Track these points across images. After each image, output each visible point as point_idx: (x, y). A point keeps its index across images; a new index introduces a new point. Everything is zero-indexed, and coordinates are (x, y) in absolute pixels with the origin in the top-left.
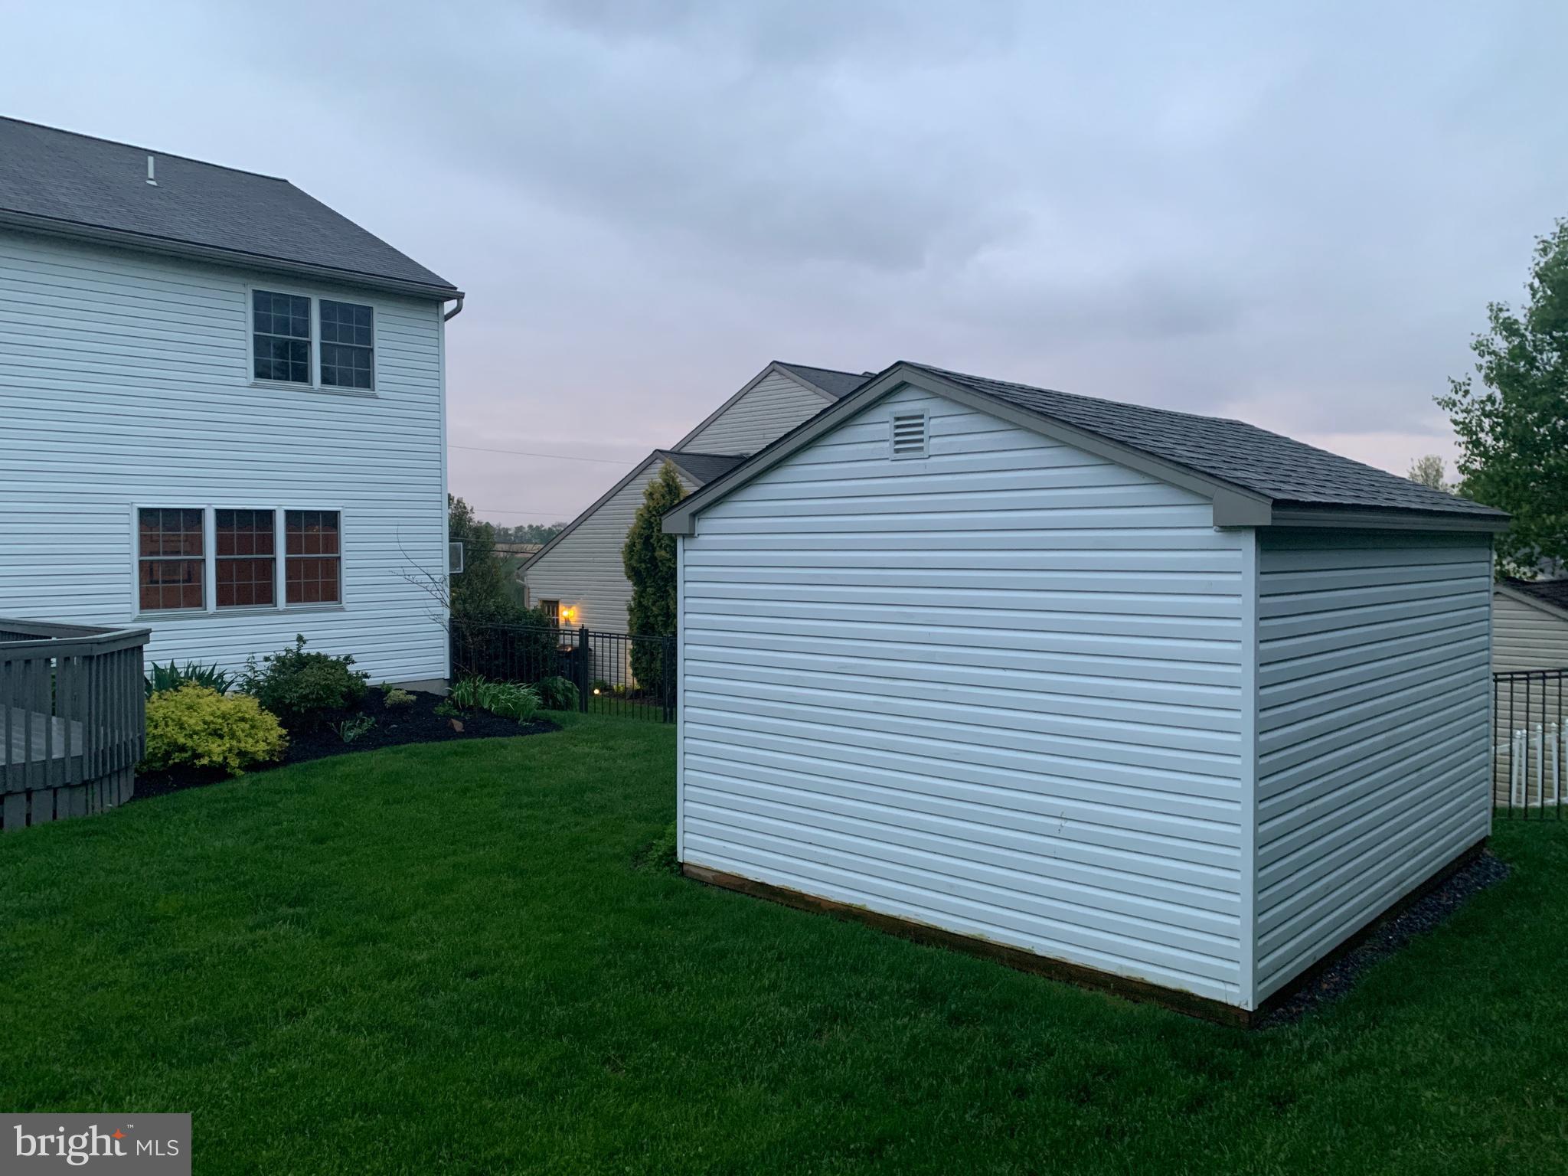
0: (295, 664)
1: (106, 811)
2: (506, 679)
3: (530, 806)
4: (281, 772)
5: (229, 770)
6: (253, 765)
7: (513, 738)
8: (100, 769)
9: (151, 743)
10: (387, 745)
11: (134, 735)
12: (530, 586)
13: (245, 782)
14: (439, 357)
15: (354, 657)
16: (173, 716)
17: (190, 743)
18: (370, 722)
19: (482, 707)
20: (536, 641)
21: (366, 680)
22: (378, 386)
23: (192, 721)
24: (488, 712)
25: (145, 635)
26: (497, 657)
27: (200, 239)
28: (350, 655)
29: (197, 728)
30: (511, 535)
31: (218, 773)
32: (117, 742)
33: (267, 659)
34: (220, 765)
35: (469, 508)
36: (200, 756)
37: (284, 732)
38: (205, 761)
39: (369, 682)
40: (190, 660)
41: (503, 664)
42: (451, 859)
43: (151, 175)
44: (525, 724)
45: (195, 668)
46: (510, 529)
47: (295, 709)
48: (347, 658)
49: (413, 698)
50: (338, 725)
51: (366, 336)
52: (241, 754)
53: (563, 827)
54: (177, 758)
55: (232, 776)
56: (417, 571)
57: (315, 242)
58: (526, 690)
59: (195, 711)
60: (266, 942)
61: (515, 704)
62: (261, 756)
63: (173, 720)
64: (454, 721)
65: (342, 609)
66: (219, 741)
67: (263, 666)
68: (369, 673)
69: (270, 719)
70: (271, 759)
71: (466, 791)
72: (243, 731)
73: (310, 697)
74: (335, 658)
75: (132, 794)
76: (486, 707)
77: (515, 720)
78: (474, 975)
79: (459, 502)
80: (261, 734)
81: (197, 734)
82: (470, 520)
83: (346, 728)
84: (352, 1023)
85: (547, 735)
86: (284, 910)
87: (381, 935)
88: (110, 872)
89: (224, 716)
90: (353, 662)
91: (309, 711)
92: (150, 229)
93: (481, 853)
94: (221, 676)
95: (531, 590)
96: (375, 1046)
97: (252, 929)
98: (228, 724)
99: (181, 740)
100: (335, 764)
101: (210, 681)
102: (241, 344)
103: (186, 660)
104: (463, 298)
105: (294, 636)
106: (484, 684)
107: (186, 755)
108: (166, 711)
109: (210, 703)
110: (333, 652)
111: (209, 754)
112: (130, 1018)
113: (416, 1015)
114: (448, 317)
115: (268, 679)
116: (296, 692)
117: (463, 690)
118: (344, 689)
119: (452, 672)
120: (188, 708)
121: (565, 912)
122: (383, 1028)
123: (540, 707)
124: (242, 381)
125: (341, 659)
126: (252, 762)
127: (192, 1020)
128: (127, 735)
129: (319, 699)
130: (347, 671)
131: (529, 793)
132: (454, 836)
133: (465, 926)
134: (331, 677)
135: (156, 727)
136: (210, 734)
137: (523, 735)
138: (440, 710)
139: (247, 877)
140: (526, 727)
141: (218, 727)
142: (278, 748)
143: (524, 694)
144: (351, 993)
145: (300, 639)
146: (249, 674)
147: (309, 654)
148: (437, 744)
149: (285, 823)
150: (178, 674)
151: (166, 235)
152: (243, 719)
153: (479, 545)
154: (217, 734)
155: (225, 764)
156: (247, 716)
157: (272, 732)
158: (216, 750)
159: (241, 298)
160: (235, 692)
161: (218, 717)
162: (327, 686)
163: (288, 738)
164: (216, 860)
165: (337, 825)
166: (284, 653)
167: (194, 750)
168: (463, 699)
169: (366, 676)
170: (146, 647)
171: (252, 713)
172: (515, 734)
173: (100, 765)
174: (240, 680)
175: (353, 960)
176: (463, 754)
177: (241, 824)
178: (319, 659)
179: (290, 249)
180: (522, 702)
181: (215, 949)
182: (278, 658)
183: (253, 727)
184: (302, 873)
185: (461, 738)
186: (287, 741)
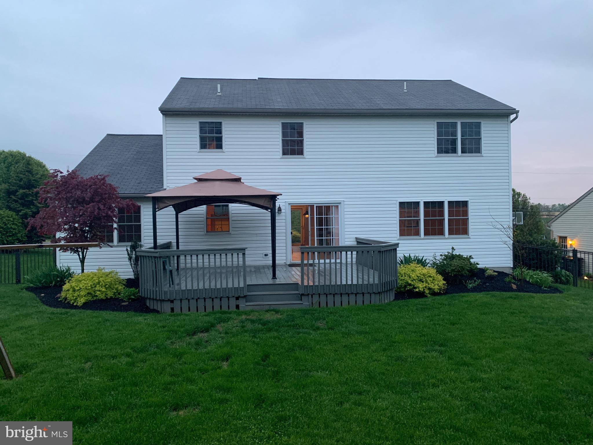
0: (451, 257)
1: (386, 303)
2: (537, 269)
3: (542, 324)
4: (443, 297)
5: (425, 294)
6: (434, 293)
7: (538, 294)
8: (384, 289)
9: (400, 282)
10: (484, 291)
11: (394, 278)
12: (553, 230)
13: (430, 299)
14: (508, 138)
15: (473, 256)
16: (407, 273)
17: (412, 283)
18: (478, 282)
19: (526, 280)
20: (552, 253)
21: (478, 265)
22: (483, 152)
23: (413, 276)
24: (528, 282)
25: (397, 245)
26: (533, 260)
27: (419, 107)
28: (471, 255)
29: (415, 278)
30: (550, 208)
31: (421, 295)
32: (386, 281)
33: (441, 255)
34: (423, 292)
35: (528, 198)
36: (415, 288)
37: (445, 282)
38: (417, 290)
39: (479, 266)
40: (415, 254)
41: (536, 263)
42: (503, 340)
43: (405, 88)
44: (545, 289)
45: (417, 257)
46: (550, 206)
47: (450, 274)
48: (470, 257)
49: (496, 274)
50: (466, 282)
51: (479, 133)
52: (430, 289)
53: (556, 335)
54: (408, 288)
55: (426, 296)
56: (497, 223)
57: (460, 101)
58: (546, 274)
59: (414, 272)
60: (429, 358)
61: (540, 280)
62: (436, 290)
63: (407, 275)
64: (512, 284)
65: (469, 238)
66: (422, 284)
67: (439, 258)
68: (479, 263)
69: (440, 277)
70: (440, 292)
71: (513, 313)
72: (430, 281)
73: (455, 270)
74: (466, 257)
75: (394, 298)
76: (528, 280)
77: (541, 287)
78: (506, 388)
79: (523, 195)
80: (436, 282)
81: (415, 280)
82: (529, 202)
83: (469, 283)
84: (455, 395)
85: (554, 294)
86: (437, 347)
87: (471, 365)
88: (383, 323)
89: (424, 275)
90: (473, 258)
91: (455, 275)
92: (404, 107)
93: (516, 340)
94: (425, 260)
95: (554, 232)
96: (462, 406)
97: (425, 352)
98: (425, 278)
99: (410, 282)
100: (463, 296)
101: (421, 262)
102: (433, 142)
103: (414, 254)
104: (518, 112)
105: (451, 247)
106: (527, 270)
107: (411, 287)
108: (405, 271)
109: (420, 270)
110: (465, 254)
111: (418, 287)
112: (383, 374)
113: (479, 398)
114: (512, 122)
115: (440, 263)
116: (450, 268)
117: (518, 272)
118: (469, 268)
119: (514, 265)
120: (412, 271)
121: (551, 371)
122: (466, 399)
123: (552, 282)
124: (433, 156)
125: (468, 257)
126: (433, 292)
127: (401, 379)
128: (392, 278)
129: (459, 271)
130: (470, 261)
131: (542, 318)
132: (505, 331)
133: (505, 368)
134: (463, 264)
135: (402, 276)
136: (419, 281)
137: (543, 293)
138: (507, 279)
139: (426, 333)
140: (545, 290)
141: (421, 278)
142: (443, 288)
143: (545, 276)
144: (456, 383)
145: (453, 248)
146: (434, 260)
147: (456, 254)
148: (504, 293)
149: (442, 316)
150: (412, 259)
151: (408, 108)
152: (430, 277)
153: (532, 213)
154: (421, 281)
155: (424, 292)
156: (431, 275)
157: (440, 282)
158: (421, 286)
159: (432, 126)
160: (429, 267)
161: (422, 275)
162: (462, 267)
163: (446, 285)
164: (416, 325)
165: (459, 319)
166: (447, 254)
167: (414, 286)
168: (517, 276)
169: (478, 264)
170: (398, 249)
171: (434, 274)
172: (539, 293)
173: (384, 287)
174: (431, 262)
175: (458, 371)
176: (515, 298)
177: (427, 314)
178: (460, 257)
179: (449, 105)
180: (544, 279)
181: (412, 356)
182: (445, 255)
183: (433, 280)
184: (445, 335)
185: (514, 292)
186: (446, 286)
